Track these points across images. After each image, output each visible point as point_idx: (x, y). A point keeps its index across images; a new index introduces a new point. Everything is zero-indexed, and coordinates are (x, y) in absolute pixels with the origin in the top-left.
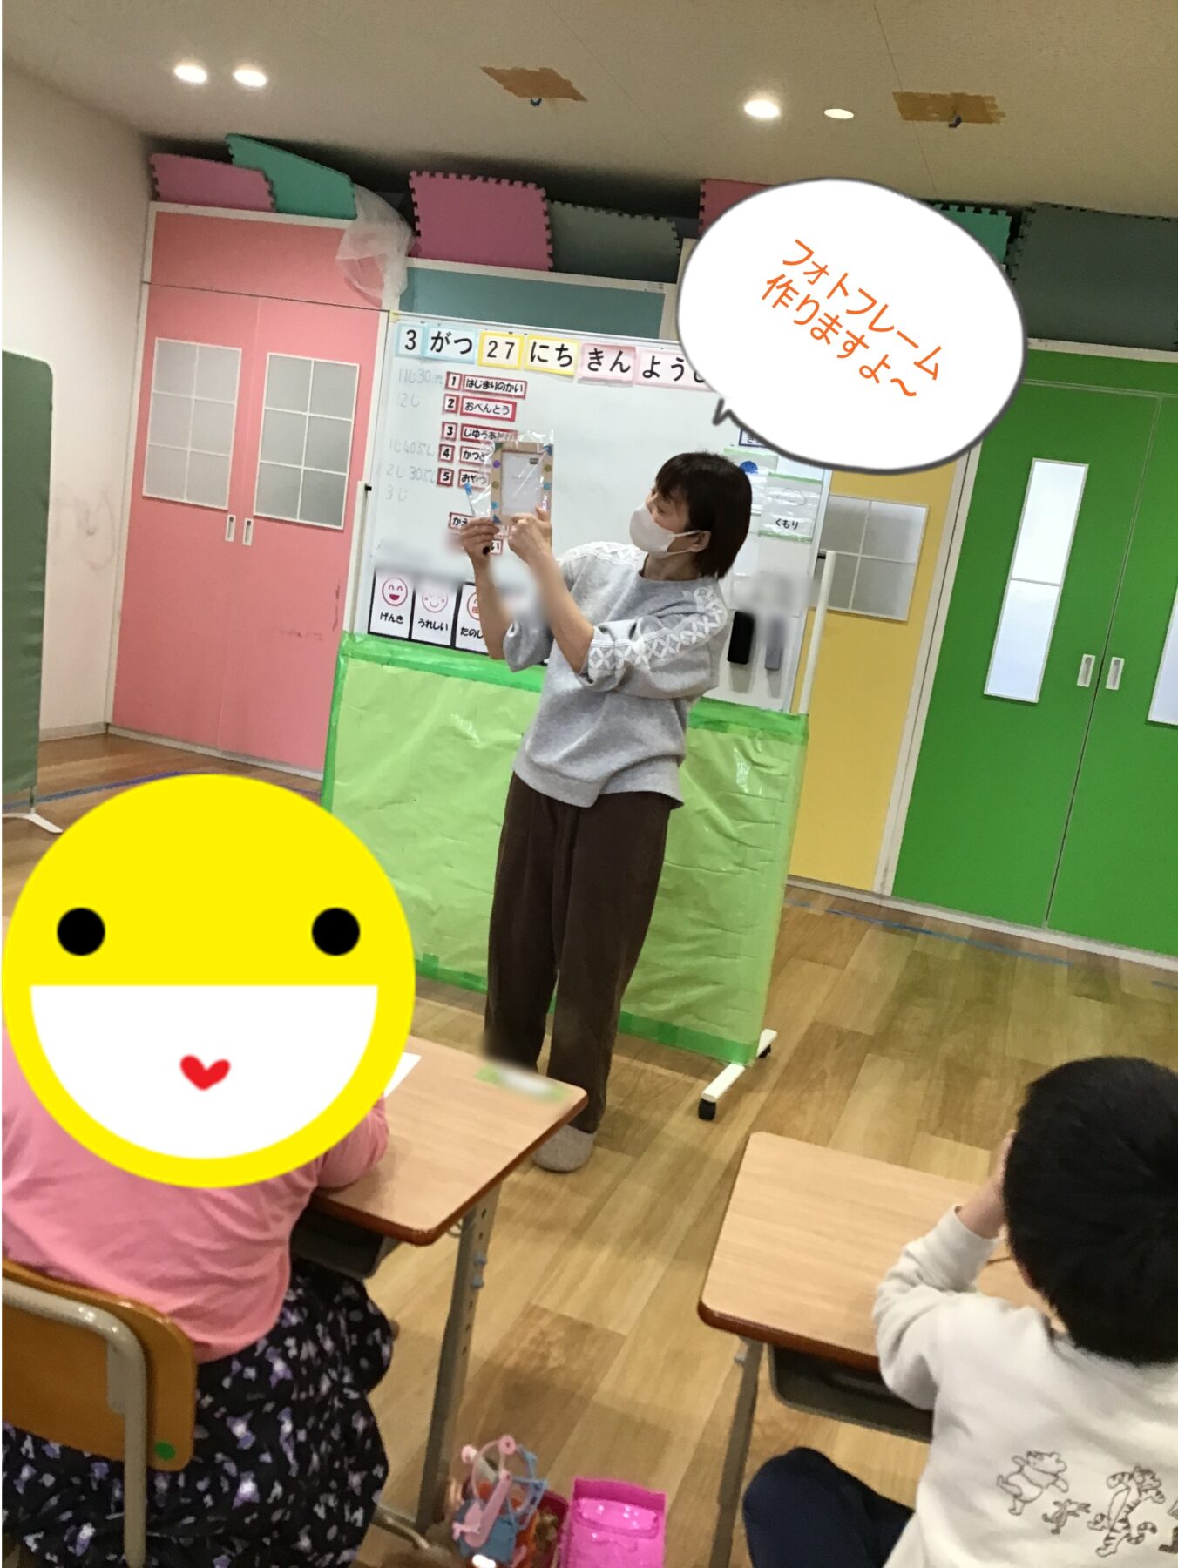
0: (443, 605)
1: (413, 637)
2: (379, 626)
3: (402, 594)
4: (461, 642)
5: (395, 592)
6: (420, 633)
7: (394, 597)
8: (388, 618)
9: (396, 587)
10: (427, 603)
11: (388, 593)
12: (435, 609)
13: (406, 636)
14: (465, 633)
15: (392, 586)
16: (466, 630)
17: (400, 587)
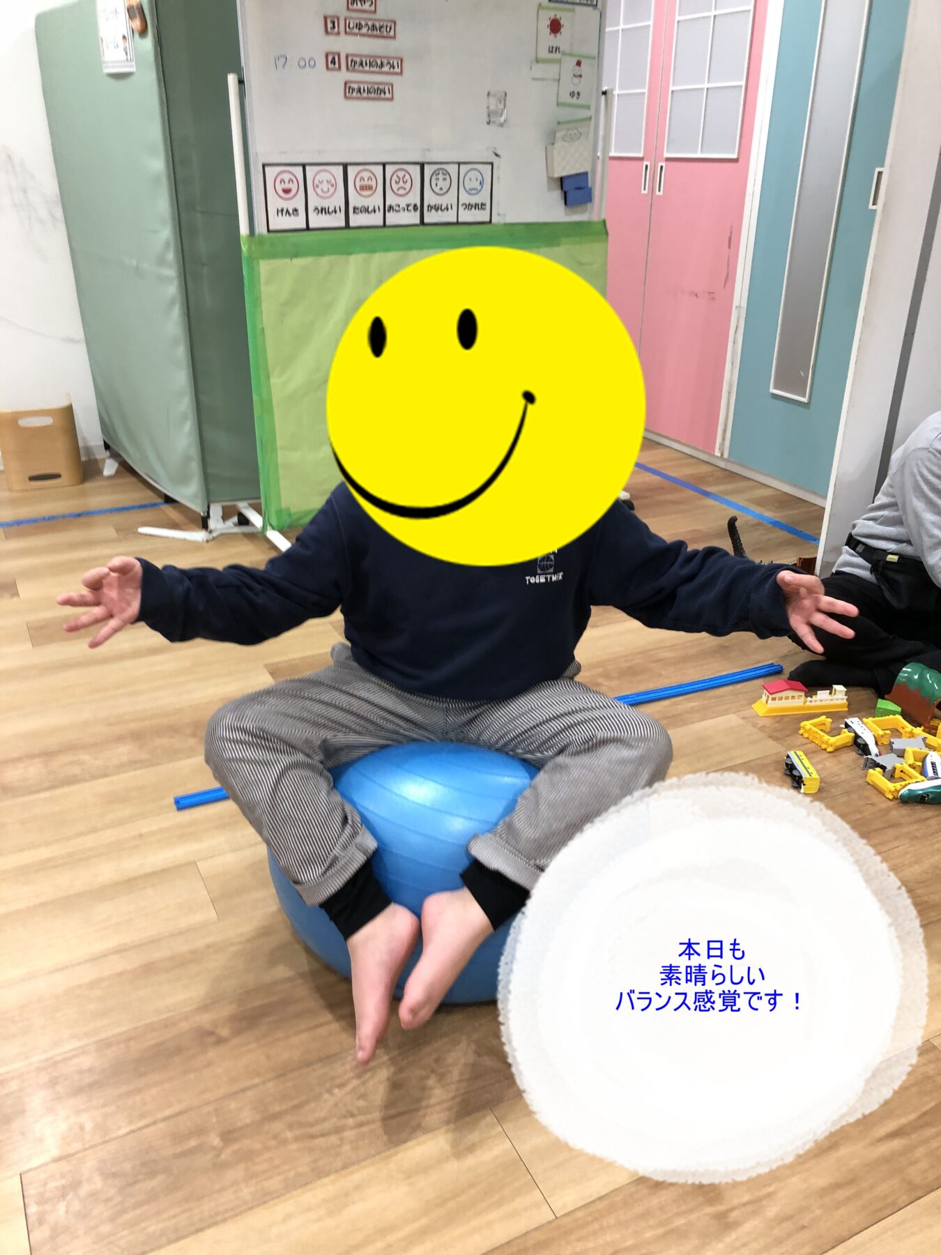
0: (332, 190)
1: (311, 226)
2: (278, 222)
3: (294, 187)
4: (355, 220)
5: (287, 186)
6: (317, 221)
7: (287, 191)
8: (284, 213)
9: (287, 181)
10: (319, 191)
11: (279, 188)
12: (325, 195)
13: (304, 226)
14: (357, 211)
15: (282, 181)
16: (358, 209)
17: (291, 181)
